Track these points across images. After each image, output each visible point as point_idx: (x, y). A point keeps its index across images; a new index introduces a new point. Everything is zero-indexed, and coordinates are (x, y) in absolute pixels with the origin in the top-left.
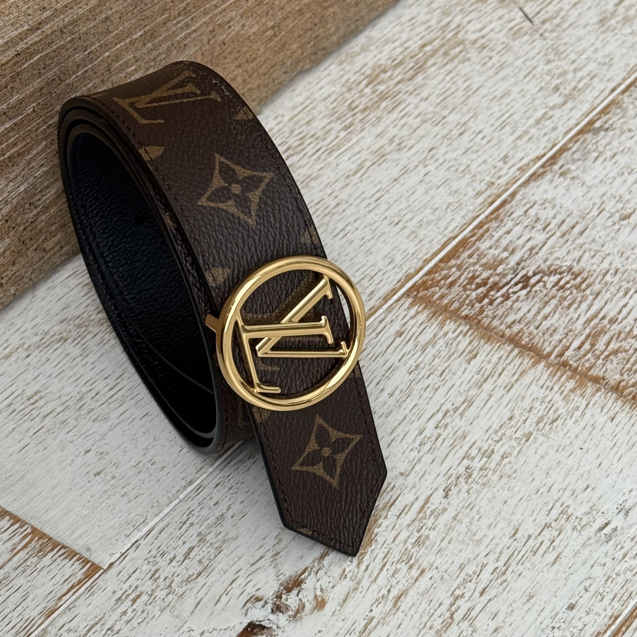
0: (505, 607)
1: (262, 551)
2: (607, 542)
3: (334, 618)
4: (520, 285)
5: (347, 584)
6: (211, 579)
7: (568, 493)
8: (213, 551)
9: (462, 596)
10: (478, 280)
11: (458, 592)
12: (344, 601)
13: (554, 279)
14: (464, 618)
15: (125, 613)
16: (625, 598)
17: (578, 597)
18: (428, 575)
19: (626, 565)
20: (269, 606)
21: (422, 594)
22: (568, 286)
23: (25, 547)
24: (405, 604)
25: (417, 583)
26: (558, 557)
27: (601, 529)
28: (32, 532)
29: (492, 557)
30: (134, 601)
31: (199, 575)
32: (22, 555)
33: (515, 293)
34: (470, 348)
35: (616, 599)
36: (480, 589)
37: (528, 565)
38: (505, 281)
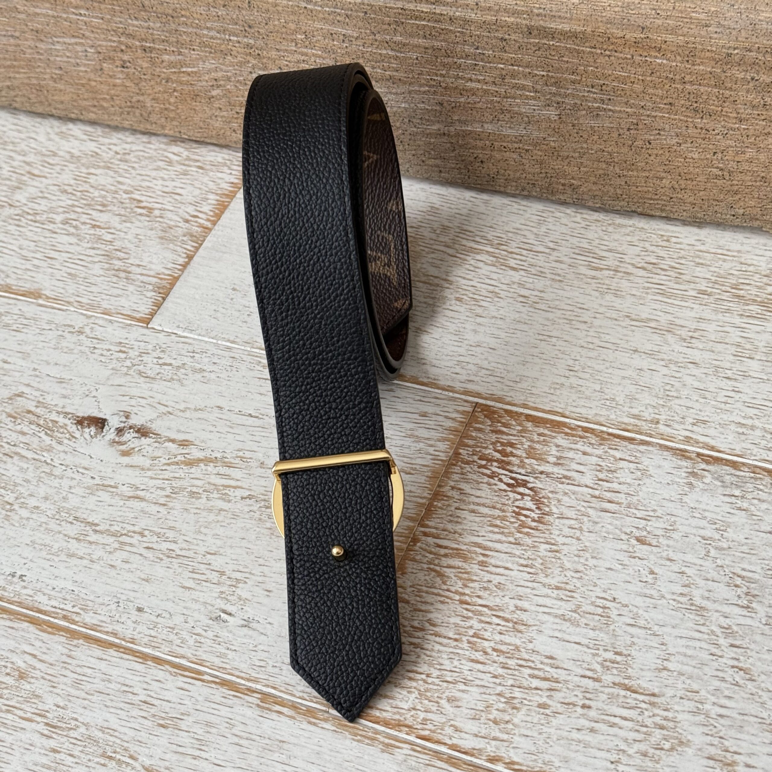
0: (135, 566)
1: (173, 404)
2: (211, 619)
3: (114, 465)
4: (512, 482)
5: (147, 463)
6: (143, 385)
7: (260, 579)
8: (169, 377)
9: (143, 535)
10: (509, 449)
11: (146, 533)
12: (131, 466)
13: (530, 504)
14: (122, 543)
15: (109, 350)
16: (153, 644)
17: (150, 611)
18: (162, 509)
19: (188, 638)
20: (122, 425)
21: (142, 511)
22: (523, 518)
23: (161, 279)
24: (132, 503)
25: (152, 505)
26: (189, 588)
27: (225, 612)
28: (175, 278)
29: (184, 545)
30: (121, 351)
31: (147, 377)
32: (154, 280)
33: (501, 480)
34: (418, 467)
35: (151, 639)
36: (150, 545)
37: (180, 570)
38: (515, 469)
